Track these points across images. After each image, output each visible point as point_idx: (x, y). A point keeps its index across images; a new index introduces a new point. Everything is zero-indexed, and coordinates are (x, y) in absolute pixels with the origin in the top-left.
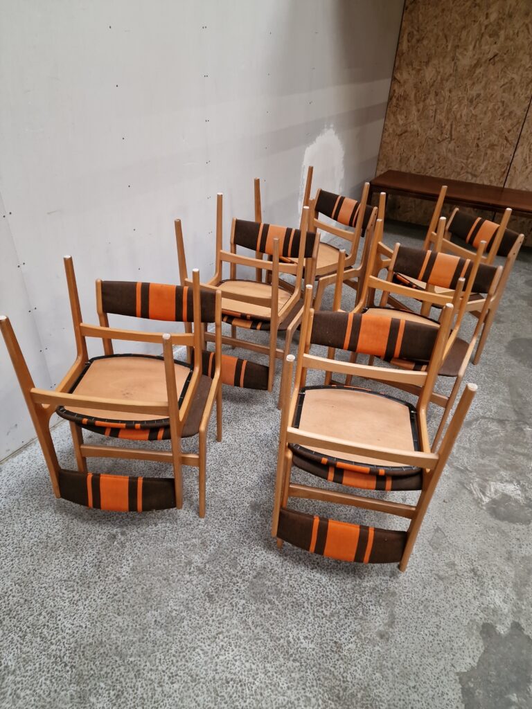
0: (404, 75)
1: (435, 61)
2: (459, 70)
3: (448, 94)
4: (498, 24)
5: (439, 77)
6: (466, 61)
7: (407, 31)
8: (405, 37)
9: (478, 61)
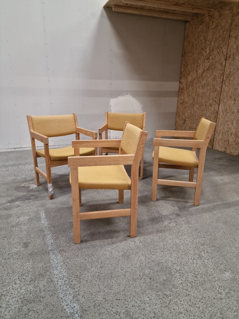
0: (182, 81)
1: (191, 73)
2: (198, 75)
3: (195, 85)
4: (209, 54)
5: (193, 79)
6: (200, 71)
7: (183, 64)
8: (183, 66)
9: (204, 70)
